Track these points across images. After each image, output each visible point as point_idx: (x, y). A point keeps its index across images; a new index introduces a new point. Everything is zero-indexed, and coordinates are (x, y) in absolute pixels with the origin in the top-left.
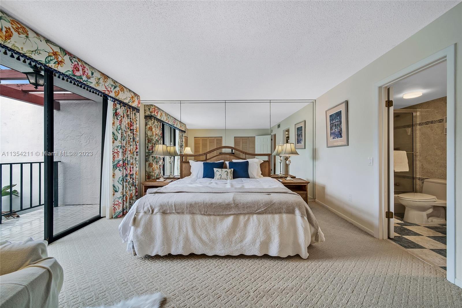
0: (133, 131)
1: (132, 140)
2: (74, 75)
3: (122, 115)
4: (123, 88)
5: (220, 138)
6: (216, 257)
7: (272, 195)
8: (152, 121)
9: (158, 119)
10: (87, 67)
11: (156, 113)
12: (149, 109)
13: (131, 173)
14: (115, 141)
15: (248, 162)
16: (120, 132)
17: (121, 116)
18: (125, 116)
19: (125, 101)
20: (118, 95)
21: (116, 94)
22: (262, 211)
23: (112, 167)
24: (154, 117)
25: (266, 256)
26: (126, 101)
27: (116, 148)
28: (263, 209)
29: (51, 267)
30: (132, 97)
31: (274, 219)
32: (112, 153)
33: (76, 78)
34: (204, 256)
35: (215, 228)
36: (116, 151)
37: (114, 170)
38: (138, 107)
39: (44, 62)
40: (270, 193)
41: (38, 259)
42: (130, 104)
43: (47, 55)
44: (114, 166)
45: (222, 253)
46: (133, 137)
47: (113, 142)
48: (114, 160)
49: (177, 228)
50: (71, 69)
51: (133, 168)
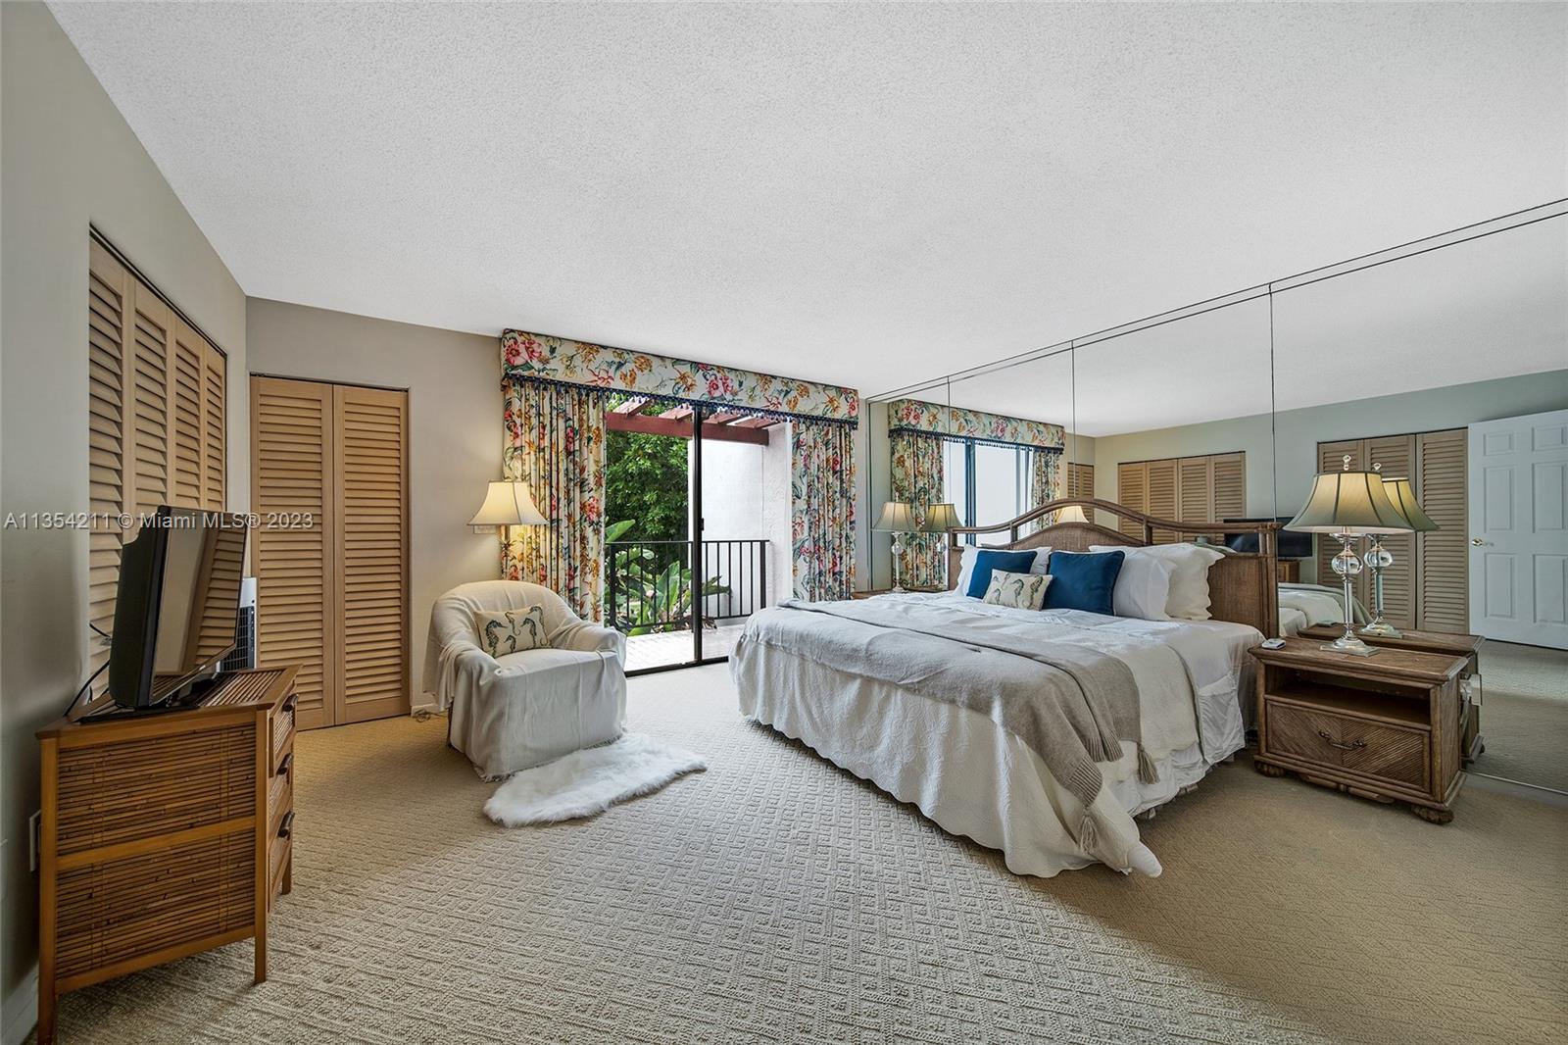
0: (841, 475)
1: (838, 495)
2: (714, 398)
3: (812, 445)
4: (805, 387)
5: (1237, 457)
6: (828, 763)
7: (985, 652)
8: (903, 440)
9: (926, 433)
10: (731, 376)
11: (911, 418)
12: (896, 412)
13: (837, 569)
14: (797, 501)
15: (1121, 555)
16: (805, 480)
17: (810, 447)
18: (820, 445)
19: (815, 413)
20: (794, 406)
21: (791, 406)
22: (913, 683)
23: (792, 553)
24: (908, 430)
25: (912, 809)
26: (819, 413)
27: (798, 514)
28: (916, 680)
29: (607, 659)
30: (831, 401)
31: (936, 714)
32: (791, 524)
33: (716, 401)
34: (812, 753)
35: (832, 697)
36: (798, 520)
37: (795, 561)
38: (851, 417)
39: (672, 395)
40: (981, 648)
41: (605, 648)
42: (829, 415)
43: (673, 382)
44: (794, 551)
45: (840, 760)
46: (841, 488)
47: (794, 503)
48: (794, 538)
49: (782, 679)
50: (706, 391)
51: (841, 558)
